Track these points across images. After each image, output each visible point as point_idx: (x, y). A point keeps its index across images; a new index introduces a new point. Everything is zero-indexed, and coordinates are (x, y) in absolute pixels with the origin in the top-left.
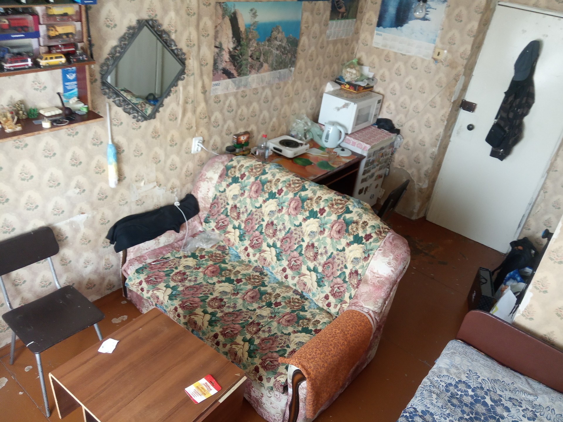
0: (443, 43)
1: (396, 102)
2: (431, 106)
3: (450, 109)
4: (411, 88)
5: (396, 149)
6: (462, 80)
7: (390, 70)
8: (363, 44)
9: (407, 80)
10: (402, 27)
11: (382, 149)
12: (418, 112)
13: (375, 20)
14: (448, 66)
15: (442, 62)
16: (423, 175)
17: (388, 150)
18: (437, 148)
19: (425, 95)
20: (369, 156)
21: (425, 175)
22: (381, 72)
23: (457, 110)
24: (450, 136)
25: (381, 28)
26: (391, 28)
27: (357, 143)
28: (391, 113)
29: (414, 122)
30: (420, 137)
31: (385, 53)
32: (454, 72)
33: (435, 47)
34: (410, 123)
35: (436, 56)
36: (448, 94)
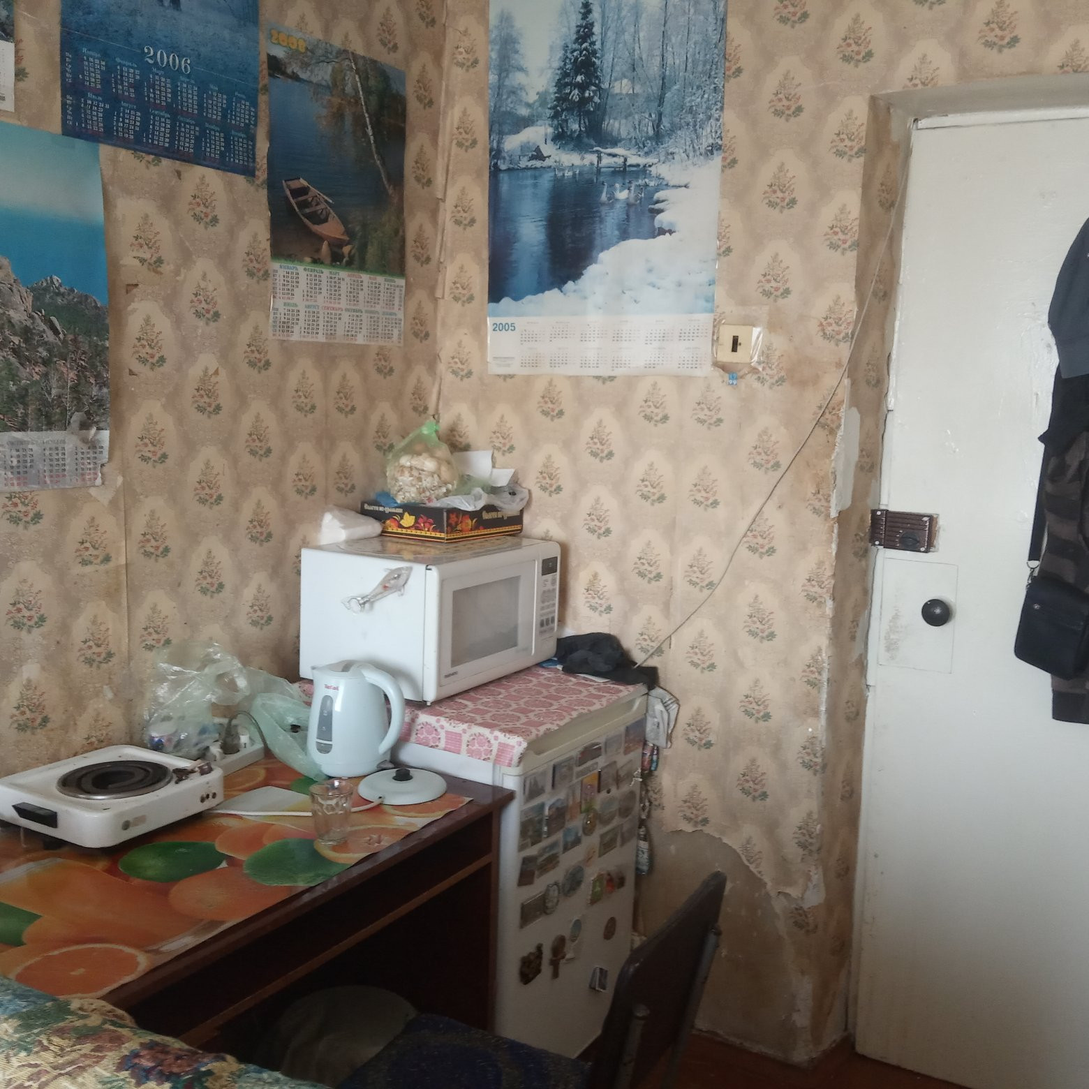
0: (743, 302)
1: (615, 563)
2: (752, 549)
3: (834, 546)
4: (662, 498)
5: (656, 749)
6: (850, 423)
7: (567, 444)
8: (454, 372)
9: (639, 469)
10: (580, 281)
11: (590, 752)
12: (711, 585)
13: (479, 278)
14: (781, 381)
15: (754, 370)
16: (792, 851)
17: (622, 760)
18: (823, 720)
19: (721, 511)
20: (533, 790)
21: (802, 845)
22: (538, 460)
23: (864, 554)
24: (862, 665)
25: (506, 301)
26: (540, 295)
27: (465, 738)
28: (609, 609)
29: (703, 624)
30: (742, 685)
31: (540, 387)
32: (813, 400)
33: (716, 324)
34: (687, 635)
35: (726, 356)
36: (811, 489)
